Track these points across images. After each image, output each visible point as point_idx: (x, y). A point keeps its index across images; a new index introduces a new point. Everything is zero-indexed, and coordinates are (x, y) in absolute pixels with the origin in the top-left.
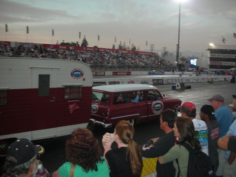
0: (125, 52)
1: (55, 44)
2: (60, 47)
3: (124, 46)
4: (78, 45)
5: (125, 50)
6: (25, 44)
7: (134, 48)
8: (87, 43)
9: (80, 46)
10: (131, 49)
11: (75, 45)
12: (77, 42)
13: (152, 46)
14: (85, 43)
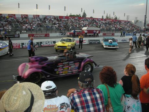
0: (110, 20)
1: (66, 16)
2: (70, 18)
3: (110, 16)
4: (81, 16)
5: (110, 19)
6: (48, 16)
7: (116, 18)
8: (86, 15)
9: (82, 17)
10: (114, 18)
11: (78, 16)
12: (80, 15)
13: (128, 16)
14: (85, 15)
